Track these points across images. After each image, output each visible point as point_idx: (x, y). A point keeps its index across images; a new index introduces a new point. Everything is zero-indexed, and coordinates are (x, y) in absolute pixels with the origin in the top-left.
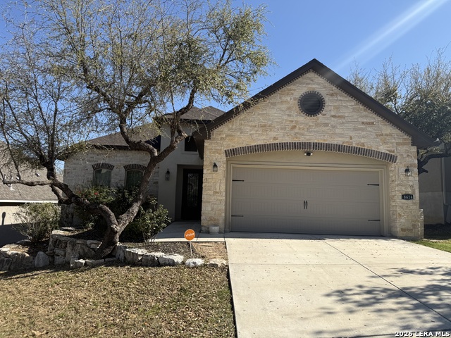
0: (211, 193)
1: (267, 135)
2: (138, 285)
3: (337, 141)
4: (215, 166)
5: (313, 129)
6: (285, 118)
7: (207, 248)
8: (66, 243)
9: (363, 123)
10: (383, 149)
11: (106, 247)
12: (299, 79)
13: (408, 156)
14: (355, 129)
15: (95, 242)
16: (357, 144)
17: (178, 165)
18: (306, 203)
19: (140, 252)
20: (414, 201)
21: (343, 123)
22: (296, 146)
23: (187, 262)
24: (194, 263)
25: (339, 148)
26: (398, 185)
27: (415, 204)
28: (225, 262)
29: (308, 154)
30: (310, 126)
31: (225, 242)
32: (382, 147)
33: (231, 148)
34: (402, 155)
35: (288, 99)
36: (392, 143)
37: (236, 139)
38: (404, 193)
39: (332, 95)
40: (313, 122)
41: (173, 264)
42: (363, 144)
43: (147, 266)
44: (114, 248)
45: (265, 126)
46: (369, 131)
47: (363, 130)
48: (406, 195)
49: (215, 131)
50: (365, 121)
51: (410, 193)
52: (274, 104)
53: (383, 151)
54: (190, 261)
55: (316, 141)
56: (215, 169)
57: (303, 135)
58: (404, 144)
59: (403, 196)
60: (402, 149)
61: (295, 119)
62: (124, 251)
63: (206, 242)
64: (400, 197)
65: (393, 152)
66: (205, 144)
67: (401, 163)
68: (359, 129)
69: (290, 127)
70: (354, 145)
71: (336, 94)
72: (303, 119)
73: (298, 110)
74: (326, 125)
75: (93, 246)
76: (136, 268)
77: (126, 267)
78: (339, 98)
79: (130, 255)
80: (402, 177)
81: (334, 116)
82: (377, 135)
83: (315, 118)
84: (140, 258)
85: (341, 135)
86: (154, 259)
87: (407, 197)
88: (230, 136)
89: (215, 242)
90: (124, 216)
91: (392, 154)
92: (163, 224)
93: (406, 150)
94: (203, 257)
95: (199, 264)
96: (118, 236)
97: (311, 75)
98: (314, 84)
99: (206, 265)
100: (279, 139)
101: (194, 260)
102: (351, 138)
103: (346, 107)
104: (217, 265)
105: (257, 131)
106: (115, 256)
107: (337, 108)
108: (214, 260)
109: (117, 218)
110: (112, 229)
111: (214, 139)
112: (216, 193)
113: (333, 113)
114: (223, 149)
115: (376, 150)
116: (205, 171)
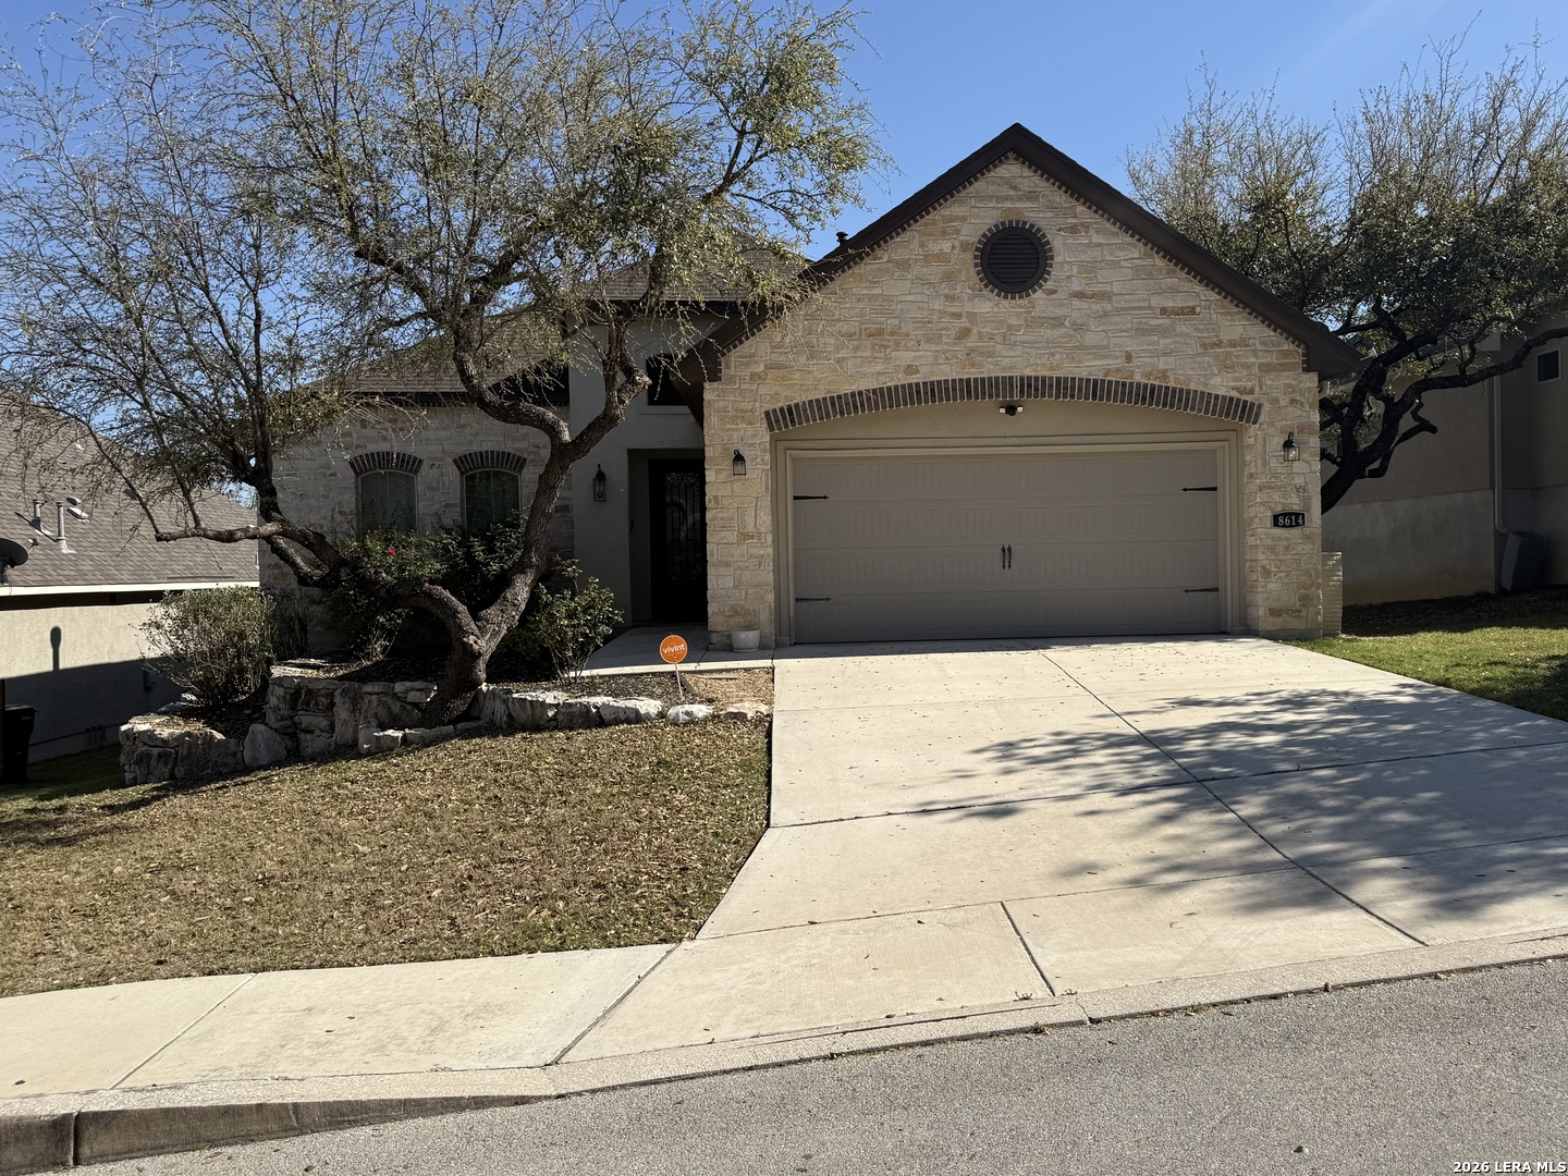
0: (732, 537)
1: (887, 359)
2: (556, 763)
3: (1090, 368)
4: (739, 458)
5: (1021, 336)
6: (937, 305)
7: (724, 683)
8: (331, 695)
9: (1164, 311)
10: (1222, 385)
11: (455, 697)
12: (977, 185)
13: (1293, 401)
14: (1142, 331)
15: (418, 684)
16: (1143, 375)
17: (630, 452)
18: (1007, 552)
19: (550, 697)
20: (1307, 531)
21: (1106, 314)
22: (971, 389)
23: (672, 711)
24: (687, 713)
25: (1096, 390)
26: (1261, 488)
27: (1308, 538)
28: (764, 709)
29: (1011, 410)
30: (1010, 327)
31: (773, 669)
32: (1218, 380)
33: (783, 403)
34: (1276, 400)
35: (946, 246)
36: (1247, 366)
37: (798, 375)
38: (1279, 509)
39: (1073, 230)
40: (1019, 315)
41: (636, 718)
42: (1164, 376)
43: (571, 729)
44: (475, 699)
45: (880, 333)
46: (1180, 335)
47: (1163, 332)
48: (1284, 515)
49: (735, 356)
50: (1170, 304)
51: (1296, 508)
52: (904, 265)
53: (1220, 393)
54: (678, 711)
55: (1028, 372)
56: (739, 468)
57: (991, 354)
58: (1284, 367)
59: (1276, 518)
60: (1277, 383)
61: (968, 307)
62: (505, 702)
63: (721, 671)
64: (1269, 522)
65: (1251, 392)
66: (707, 396)
67: (1272, 424)
68: (1152, 330)
69: (953, 333)
70: (1138, 378)
71: (1087, 227)
72: (991, 306)
73: (976, 279)
74: (1057, 322)
75: (413, 696)
76: (546, 735)
77: (519, 736)
78: (1096, 239)
79: (523, 709)
80: (1275, 464)
81: (1079, 295)
82: (1204, 346)
83: (1025, 301)
84: (551, 714)
85: (1100, 351)
86: (589, 711)
87: (1288, 519)
88: (779, 367)
89: (746, 670)
90: (492, 612)
91: (1249, 398)
92: (603, 628)
93: (1288, 386)
94: (710, 701)
95: (701, 715)
96: (482, 665)
97: (1011, 170)
98: (1020, 199)
99: (719, 716)
100: (923, 369)
101: (688, 707)
102: (1129, 358)
103: (1116, 264)
104: (745, 715)
105: (856, 349)
106: (478, 718)
107: (1089, 269)
108: (738, 705)
109: (476, 618)
110: (467, 648)
111: (732, 379)
112: (745, 536)
113: (1076, 286)
114: (761, 408)
115: (1200, 388)
116: (710, 476)
